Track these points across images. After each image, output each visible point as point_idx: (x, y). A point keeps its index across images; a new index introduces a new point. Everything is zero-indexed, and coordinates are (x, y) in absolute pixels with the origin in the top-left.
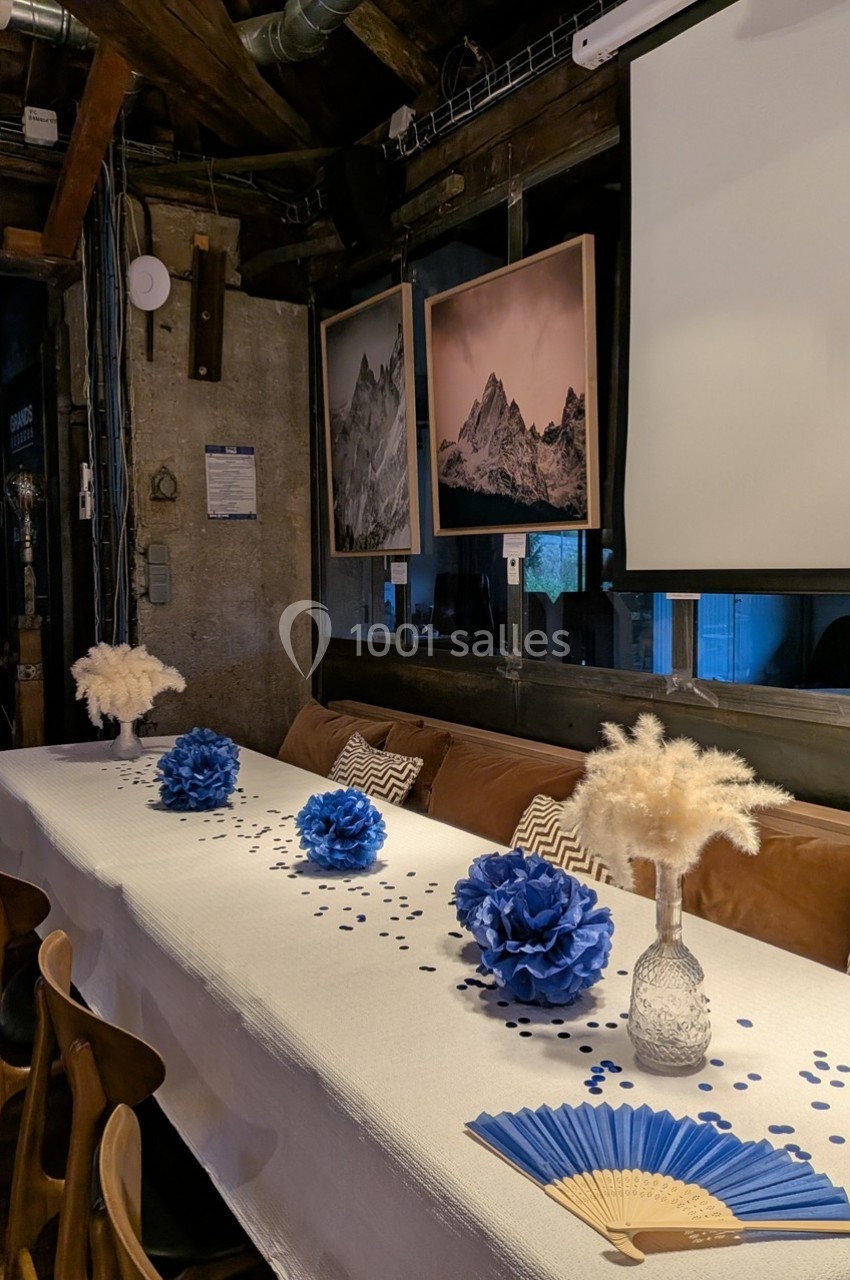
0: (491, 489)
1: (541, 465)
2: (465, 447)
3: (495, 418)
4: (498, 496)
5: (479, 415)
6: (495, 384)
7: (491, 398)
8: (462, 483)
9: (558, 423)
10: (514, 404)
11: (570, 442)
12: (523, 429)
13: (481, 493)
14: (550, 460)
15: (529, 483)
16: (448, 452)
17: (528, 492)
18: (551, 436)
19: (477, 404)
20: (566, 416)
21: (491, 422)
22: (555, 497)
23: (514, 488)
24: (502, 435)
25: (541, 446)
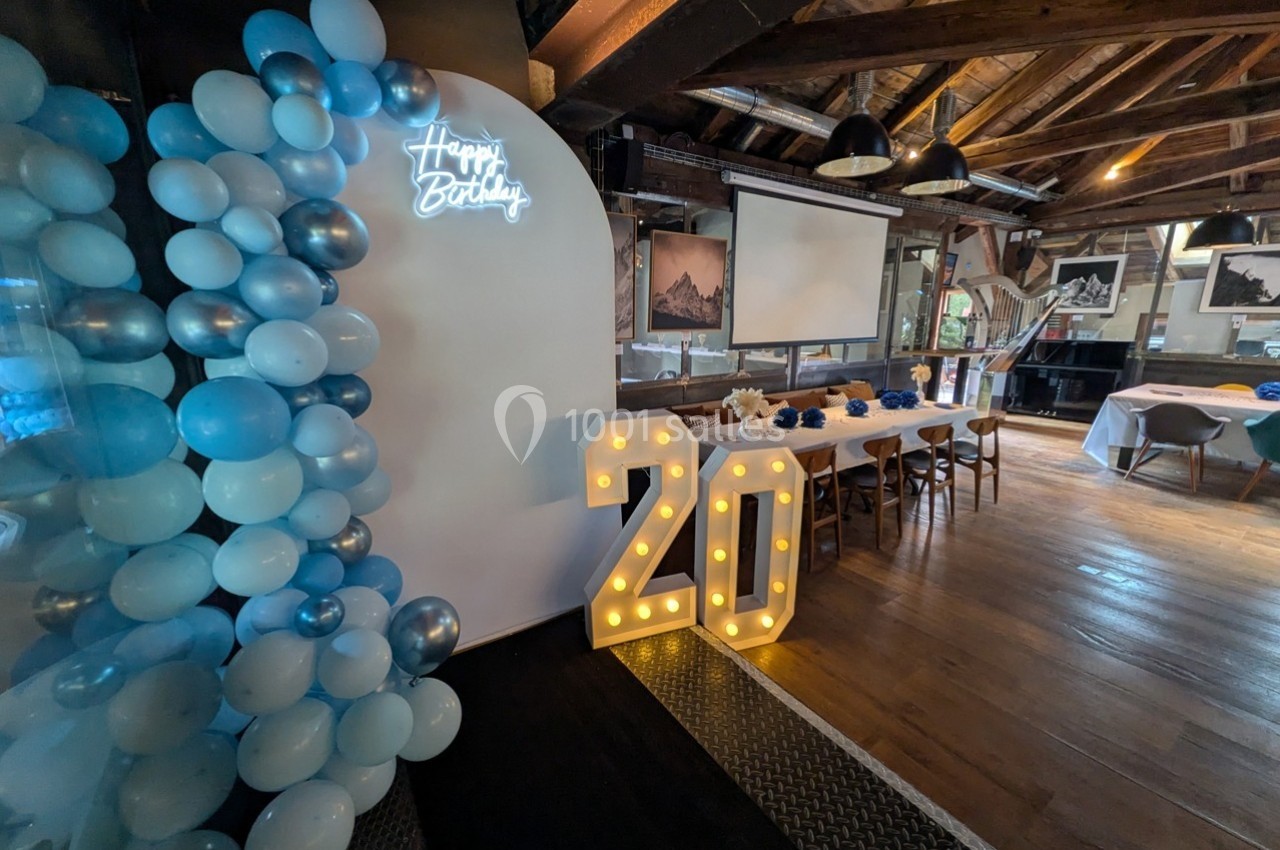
0: (682, 315)
1: (704, 309)
2: (670, 297)
3: (686, 288)
4: (684, 318)
5: (678, 286)
6: (687, 277)
7: (685, 280)
8: (666, 311)
9: (712, 295)
10: (695, 286)
11: (715, 302)
12: (697, 295)
13: (676, 316)
14: (707, 308)
15: (698, 315)
16: (659, 298)
17: (698, 317)
18: (709, 300)
19: (677, 281)
20: (715, 294)
21: (684, 290)
22: (708, 320)
23: (692, 316)
24: (688, 296)
25: (704, 302)
